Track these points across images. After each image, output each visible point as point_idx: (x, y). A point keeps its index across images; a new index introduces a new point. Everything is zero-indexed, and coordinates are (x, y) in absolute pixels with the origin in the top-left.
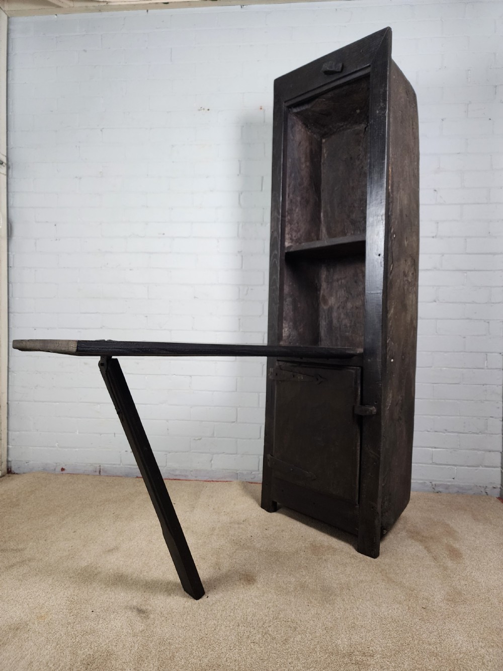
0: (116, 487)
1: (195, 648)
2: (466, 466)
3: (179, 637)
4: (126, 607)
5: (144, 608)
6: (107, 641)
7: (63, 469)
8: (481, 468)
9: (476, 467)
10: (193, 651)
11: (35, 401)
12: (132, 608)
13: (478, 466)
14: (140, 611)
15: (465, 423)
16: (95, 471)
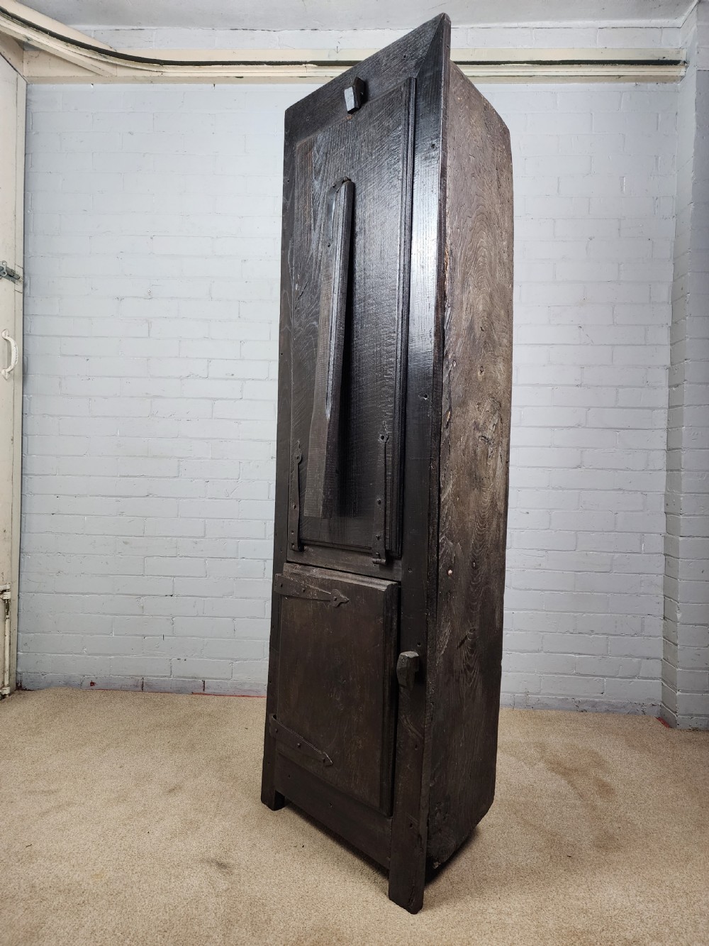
0: (168, 707)
1: (294, 909)
2: (618, 677)
3: (274, 896)
4: (202, 861)
5: (224, 861)
6: (185, 903)
7: (92, 684)
8: (636, 680)
9: (629, 678)
10: (294, 913)
11: (57, 593)
12: (210, 862)
13: (634, 677)
14: (221, 866)
15: (616, 622)
16: (137, 686)
